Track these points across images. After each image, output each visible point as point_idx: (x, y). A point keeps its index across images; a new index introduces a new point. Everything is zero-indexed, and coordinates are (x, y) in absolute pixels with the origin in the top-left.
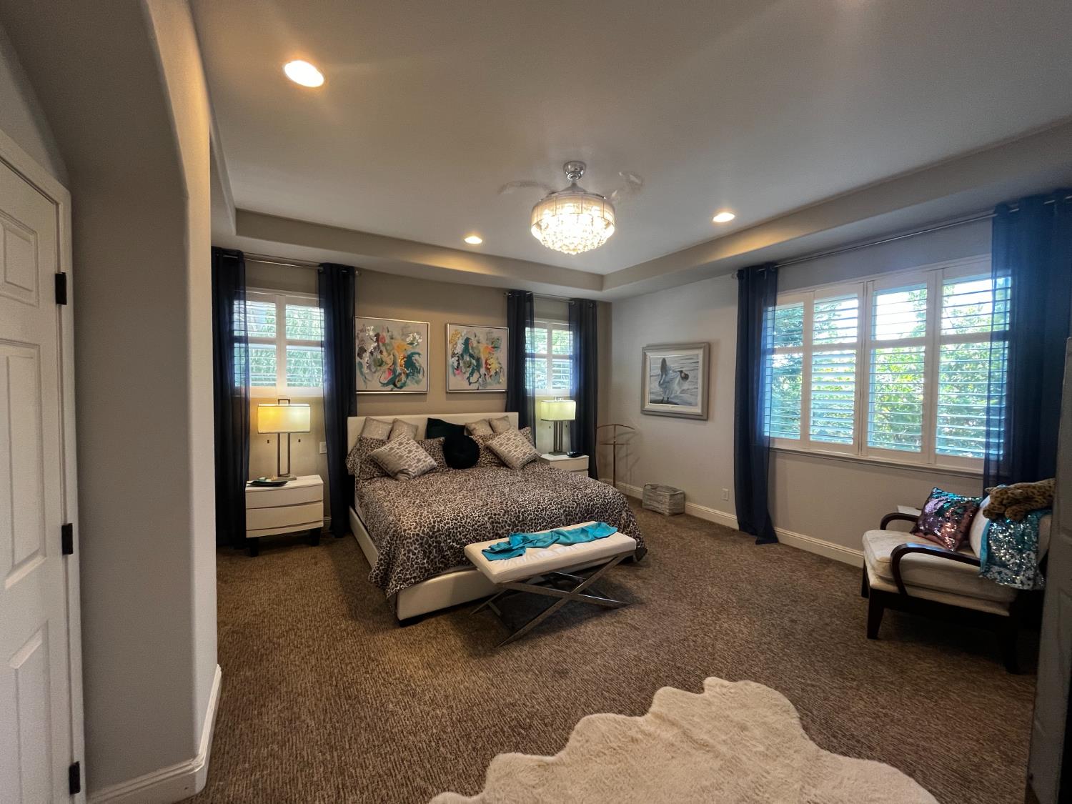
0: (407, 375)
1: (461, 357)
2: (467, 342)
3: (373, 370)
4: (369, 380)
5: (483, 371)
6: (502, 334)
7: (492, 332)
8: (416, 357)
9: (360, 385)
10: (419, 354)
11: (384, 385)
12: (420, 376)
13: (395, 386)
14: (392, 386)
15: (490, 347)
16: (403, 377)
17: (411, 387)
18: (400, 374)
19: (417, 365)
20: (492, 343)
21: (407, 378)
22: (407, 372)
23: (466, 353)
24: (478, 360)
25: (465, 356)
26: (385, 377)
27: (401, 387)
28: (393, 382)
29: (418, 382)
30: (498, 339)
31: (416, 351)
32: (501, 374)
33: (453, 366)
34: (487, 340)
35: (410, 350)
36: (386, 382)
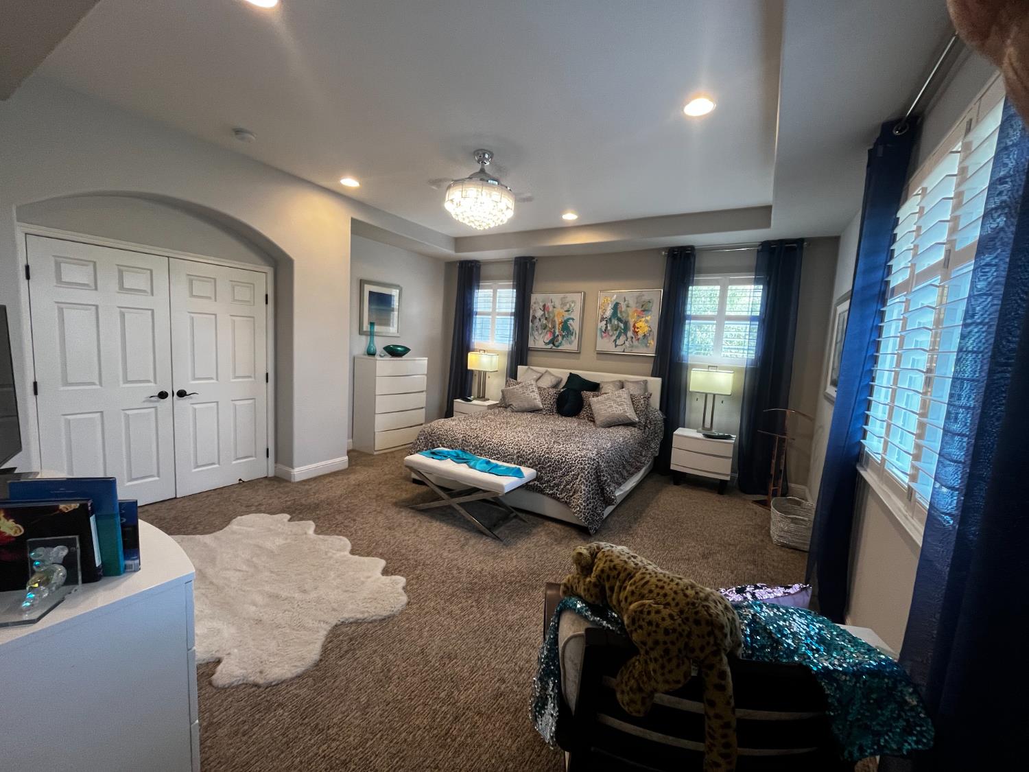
0: (563, 337)
1: (609, 320)
2: (616, 307)
3: (540, 332)
4: (538, 340)
5: (630, 334)
6: (655, 295)
7: (643, 295)
8: (571, 321)
9: (531, 344)
10: (573, 319)
11: (546, 344)
12: (573, 338)
13: (554, 345)
14: (552, 345)
15: (639, 310)
16: (560, 338)
17: (565, 346)
18: (558, 336)
19: (571, 328)
20: (643, 306)
21: (563, 339)
22: (564, 334)
23: (614, 318)
24: (626, 323)
25: (613, 321)
26: (548, 338)
27: (558, 346)
28: (552, 342)
29: (570, 343)
30: (649, 302)
31: (572, 316)
32: (649, 338)
33: (601, 329)
34: (637, 303)
35: (567, 316)
36: (547, 341)
